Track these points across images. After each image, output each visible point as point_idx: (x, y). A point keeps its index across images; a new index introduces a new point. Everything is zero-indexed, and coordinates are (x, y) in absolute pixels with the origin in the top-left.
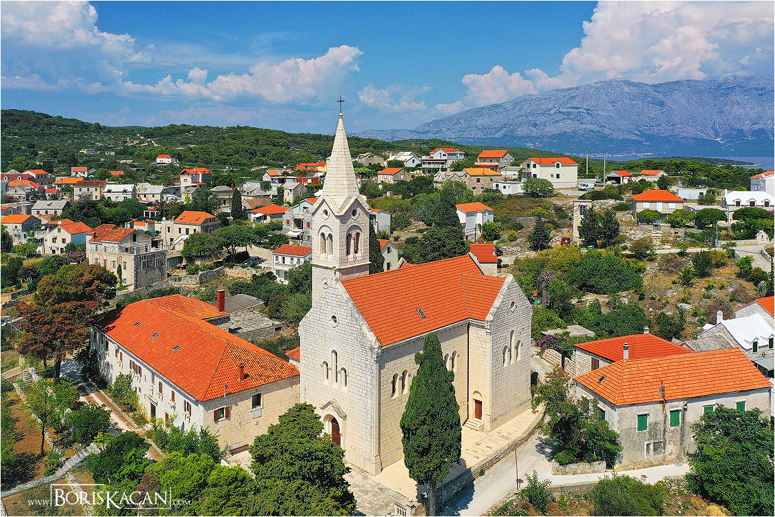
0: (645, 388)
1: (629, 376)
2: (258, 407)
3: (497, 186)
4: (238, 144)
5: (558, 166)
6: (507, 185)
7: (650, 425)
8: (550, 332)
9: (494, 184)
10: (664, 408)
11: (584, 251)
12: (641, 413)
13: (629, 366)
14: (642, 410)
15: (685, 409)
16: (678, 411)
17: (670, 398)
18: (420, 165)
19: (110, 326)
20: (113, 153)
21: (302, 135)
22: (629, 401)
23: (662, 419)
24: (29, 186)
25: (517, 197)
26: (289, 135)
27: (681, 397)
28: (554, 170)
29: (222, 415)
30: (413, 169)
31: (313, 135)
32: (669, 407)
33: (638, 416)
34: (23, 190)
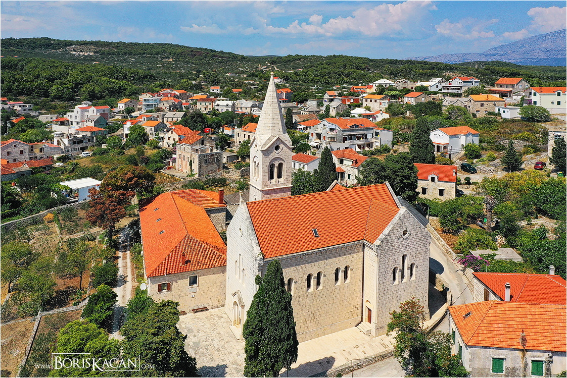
0: (506, 333)
1: (492, 318)
2: (195, 285)
3: (499, 110)
4: (331, 68)
5: (559, 94)
6: (506, 110)
7: (507, 369)
8: (477, 253)
9: (497, 109)
10: (524, 355)
11: (554, 175)
12: (495, 357)
13: (494, 308)
14: (499, 354)
15: (551, 362)
16: (542, 361)
17: (531, 348)
18: (441, 90)
19: (144, 208)
20: (245, 76)
21: (382, 61)
22: (482, 343)
23: (523, 367)
24: (172, 101)
25: (513, 121)
26: (371, 60)
27: (545, 349)
28: (555, 98)
29: (165, 288)
30: (435, 93)
31: (390, 60)
32: (530, 357)
33: (493, 358)
34: (168, 103)
